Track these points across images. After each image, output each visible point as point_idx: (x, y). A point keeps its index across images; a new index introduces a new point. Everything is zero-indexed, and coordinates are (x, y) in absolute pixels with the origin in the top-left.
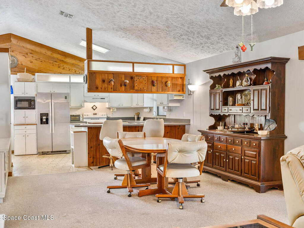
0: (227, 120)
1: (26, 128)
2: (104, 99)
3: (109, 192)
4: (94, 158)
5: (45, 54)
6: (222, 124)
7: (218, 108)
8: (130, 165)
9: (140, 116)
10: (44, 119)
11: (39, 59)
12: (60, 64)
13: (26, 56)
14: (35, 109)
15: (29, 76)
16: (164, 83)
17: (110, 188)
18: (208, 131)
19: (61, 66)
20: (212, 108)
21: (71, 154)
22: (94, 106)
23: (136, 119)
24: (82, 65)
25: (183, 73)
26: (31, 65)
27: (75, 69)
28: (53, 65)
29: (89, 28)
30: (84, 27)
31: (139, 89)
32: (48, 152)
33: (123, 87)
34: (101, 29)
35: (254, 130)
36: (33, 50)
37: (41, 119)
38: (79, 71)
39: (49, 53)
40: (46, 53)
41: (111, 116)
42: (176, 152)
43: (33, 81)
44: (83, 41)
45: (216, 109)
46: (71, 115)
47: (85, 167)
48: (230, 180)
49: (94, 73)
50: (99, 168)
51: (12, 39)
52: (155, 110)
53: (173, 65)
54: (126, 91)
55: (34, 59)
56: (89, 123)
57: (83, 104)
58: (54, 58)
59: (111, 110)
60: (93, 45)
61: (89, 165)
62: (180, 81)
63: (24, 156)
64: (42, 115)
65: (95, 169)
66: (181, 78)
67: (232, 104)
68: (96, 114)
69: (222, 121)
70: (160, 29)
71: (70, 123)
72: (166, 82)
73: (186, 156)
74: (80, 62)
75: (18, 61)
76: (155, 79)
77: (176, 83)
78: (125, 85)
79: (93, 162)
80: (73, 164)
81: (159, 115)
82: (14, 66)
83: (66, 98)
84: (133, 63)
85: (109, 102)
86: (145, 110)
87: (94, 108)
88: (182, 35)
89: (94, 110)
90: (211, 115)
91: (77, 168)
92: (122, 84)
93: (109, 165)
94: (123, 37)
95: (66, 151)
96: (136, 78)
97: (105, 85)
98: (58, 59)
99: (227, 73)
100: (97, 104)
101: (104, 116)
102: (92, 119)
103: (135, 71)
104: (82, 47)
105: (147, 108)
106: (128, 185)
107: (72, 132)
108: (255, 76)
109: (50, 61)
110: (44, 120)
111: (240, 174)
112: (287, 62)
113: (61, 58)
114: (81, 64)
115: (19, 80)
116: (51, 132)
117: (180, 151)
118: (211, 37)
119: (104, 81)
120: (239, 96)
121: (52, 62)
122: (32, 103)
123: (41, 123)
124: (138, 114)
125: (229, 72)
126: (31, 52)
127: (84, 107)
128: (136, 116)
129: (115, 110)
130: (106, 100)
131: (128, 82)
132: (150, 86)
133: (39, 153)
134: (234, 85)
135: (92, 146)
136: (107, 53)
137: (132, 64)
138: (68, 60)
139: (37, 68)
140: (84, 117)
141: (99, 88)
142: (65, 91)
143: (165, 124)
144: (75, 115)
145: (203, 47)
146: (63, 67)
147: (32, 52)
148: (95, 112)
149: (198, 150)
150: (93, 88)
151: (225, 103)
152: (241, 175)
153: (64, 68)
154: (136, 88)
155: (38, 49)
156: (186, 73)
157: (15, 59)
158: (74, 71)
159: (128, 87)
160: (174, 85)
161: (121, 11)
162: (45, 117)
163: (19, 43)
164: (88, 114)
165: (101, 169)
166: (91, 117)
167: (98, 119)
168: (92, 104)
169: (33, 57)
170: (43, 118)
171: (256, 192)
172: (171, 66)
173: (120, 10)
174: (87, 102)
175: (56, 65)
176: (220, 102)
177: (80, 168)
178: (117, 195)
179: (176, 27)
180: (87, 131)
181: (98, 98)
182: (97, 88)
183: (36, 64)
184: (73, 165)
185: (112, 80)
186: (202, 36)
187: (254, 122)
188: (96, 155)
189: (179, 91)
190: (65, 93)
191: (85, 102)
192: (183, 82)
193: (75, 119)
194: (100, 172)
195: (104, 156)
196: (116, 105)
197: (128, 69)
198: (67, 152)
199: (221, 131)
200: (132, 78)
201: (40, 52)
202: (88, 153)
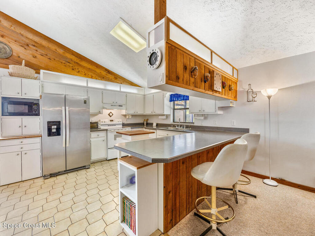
1: (22, 142)
2: (122, 106)
5: (54, 51)
10: (54, 129)
11: (46, 55)
12: (75, 66)
13: (26, 47)
14: (39, 116)
15: (30, 71)
19: (75, 69)
22: (111, 113)
23: (145, 124)
24: (99, 71)
26: (33, 60)
27: (92, 74)
28: (65, 66)
32: (59, 172)
36: (38, 42)
37: (49, 130)
38: (96, 77)
39: (61, 51)
40: (56, 50)
41: (126, 122)
43: (37, 79)
53: (233, 67)
55: (38, 53)
57: (101, 110)
58: (66, 58)
59: (127, 117)
64: (50, 124)
68: (112, 121)
74: (97, 68)
75: (11, 51)
82: (5, 56)
83: (85, 103)
85: (126, 109)
87: (111, 114)
89: (111, 116)
95: (85, 166)
98: (72, 60)
100: (113, 111)
101: (120, 123)
109: (61, 61)
110: (54, 131)
113: (76, 60)
115: (12, 75)
116: (64, 146)
121: (64, 62)
122: (35, 107)
123: (49, 135)
126: (34, 44)
127: (102, 114)
128: (145, 122)
129: (130, 117)
130: (124, 107)
133: (45, 175)
138: (84, 64)
139: (42, 65)
140: (102, 124)
144: (94, 121)
146: (78, 70)
148: (111, 118)
153: (79, 72)
155: (44, 43)
157: (7, 47)
158: (90, 76)
162: (55, 127)
163: (14, 28)
164: (105, 120)
166: (108, 124)
167: (115, 125)
168: (109, 111)
169: (36, 50)
170: (52, 128)
174: (105, 108)
175: (69, 66)
181: (116, 105)
183: (41, 60)
189: (235, 97)
191: (103, 109)
193: (94, 126)
196: (132, 112)
198: (86, 168)
201: (48, 47)
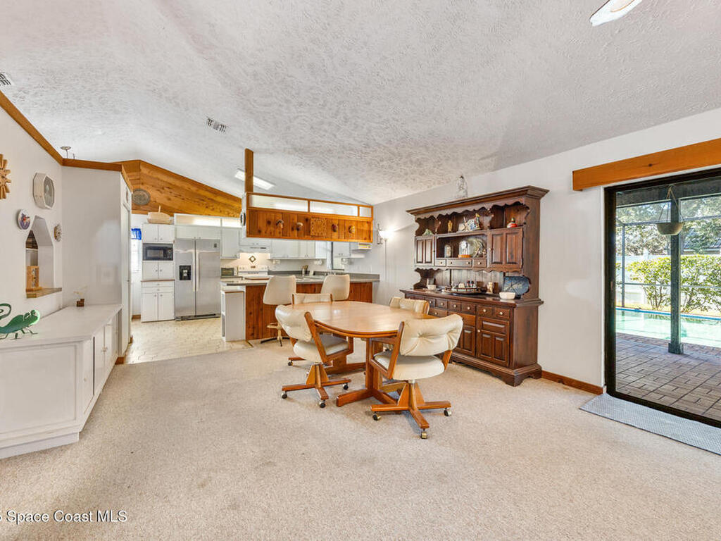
0: (438, 276)
1: (158, 285)
2: (266, 248)
3: (285, 397)
4: (254, 328)
5: (187, 190)
6: (430, 282)
7: (428, 260)
8: (322, 354)
9: (308, 270)
10: (185, 273)
11: (180, 196)
12: (209, 203)
13: (161, 190)
14: (172, 260)
15: (166, 217)
16: (347, 228)
17: (287, 389)
18: (413, 290)
19: (209, 206)
20: (420, 260)
21: (221, 318)
22: (253, 257)
23: (303, 273)
25: (370, 216)
26: (168, 203)
27: (229, 210)
28: (199, 205)
29: (250, 149)
30: (241, 147)
31: (317, 235)
32: (190, 316)
33: (296, 232)
34: (266, 151)
35: (486, 291)
36: (172, 183)
37: (181, 274)
39: (194, 189)
40: (189, 189)
41: (273, 269)
42: (416, 336)
43: (171, 223)
44: (240, 172)
45: (426, 262)
46: (222, 269)
47: (242, 341)
48: (454, 361)
49: (256, 211)
50: (262, 342)
51: (141, 167)
52: (329, 262)
53: (359, 206)
54: (299, 238)
55: (173, 195)
56: (246, 279)
57: (237, 254)
58: (199, 195)
59: (274, 262)
60: (254, 178)
61: (248, 338)
62: (366, 227)
63: (154, 323)
64: (182, 268)
65: (256, 344)
66: (368, 222)
67: (450, 255)
68: (254, 267)
69: (430, 278)
70: (352, 150)
71: (222, 278)
72: (350, 228)
73: (430, 343)
74: (234, 202)
75: (149, 197)
76: (336, 223)
77: (362, 228)
78: (298, 230)
79: (253, 334)
80: (224, 336)
81: (334, 268)
82: (145, 203)
83: (215, 246)
84: (309, 201)
85: (271, 252)
86: (316, 263)
87: (252, 259)
88: (382, 161)
89: (252, 262)
90: (418, 270)
91: (230, 344)
92: (295, 228)
93: (276, 339)
94: (296, 165)
95: (215, 314)
96: (312, 221)
97: (271, 228)
98: (206, 197)
99: (444, 213)
100: (256, 255)
101: (264, 270)
102: (249, 273)
103: (311, 211)
104: (238, 181)
105: (319, 260)
106: (316, 382)
107: (223, 293)
108: (493, 216)
109: (194, 200)
110: (185, 275)
111: (474, 354)
112: (543, 196)
113: (210, 196)
114: (236, 205)
115: (150, 222)
116: (194, 290)
117: (424, 335)
118: (425, 164)
119: (269, 223)
120: (463, 244)
121: (197, 200)
122: (169, 252)
123: (181, 279)
124: (306, 268)
125: (449, 212)
127: (239, 258)
128: (303, 270)
129: (279, 263)
130: (268, 249)
131: (302, 224)
132: (330, 231)
133: (177, 318)
134: (455, 229)
135: (252, 311)
136: (271, 189)
137: (307, 202)
138: (219, 199)
139: (177, 207)
140: (239, 270)
141: (263, 231)
142: (214, 237)
143: (352, 280)
144: (227, 267)
145: (406, 180)
146: (212, 208)
147: (171, 187)
148: (253, 264)
149: (450, 332)
150: (253, 231)
151: (440, 254)
152: (475, 357)
154: (312, 233)
155: (178, 183)
156: (374, 217)
157: (145, 194)
158: (227, 213)
159: (302, 231)
160: (360, 231)
161: (301, 116)
162: (186, 271)
163: (152, 173)
164: (244, 266)
165: (266, 344)
166: (248, 271)
167: (257, 272)
168: (250, 255)
169: (171, 192)
171: (507, 383)
172: (356, 207)
173: (300, 114)
174: (243, 252)
175: (203, 204)
176: (433, 253)
177: (234, 343)
178: (299, 403)
179: (379, 145)
180: (245, 291)
181: (257, 247)
182: (260, 232)
183: (177, 202)
184: (224, 339)
185: (280, 222)
186: (411, 162)
187: (484, 280)
188: (258, 324)
189: (365, 239)
190: (215, 240)
191: (240, 252)
192: (370, 228)
193: (227, 273)
194: (263, 350)
195: (269, 327)
196: (279, 256)
197: (301, 207)
199: (433, 291)
200: (307, 220)
201: (182, 187)
202: (247, 322)
